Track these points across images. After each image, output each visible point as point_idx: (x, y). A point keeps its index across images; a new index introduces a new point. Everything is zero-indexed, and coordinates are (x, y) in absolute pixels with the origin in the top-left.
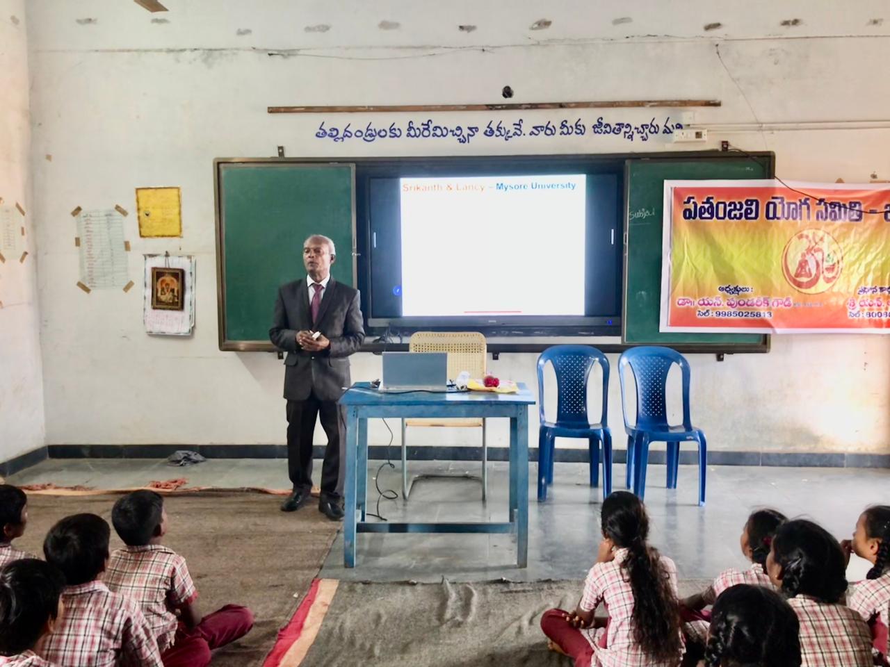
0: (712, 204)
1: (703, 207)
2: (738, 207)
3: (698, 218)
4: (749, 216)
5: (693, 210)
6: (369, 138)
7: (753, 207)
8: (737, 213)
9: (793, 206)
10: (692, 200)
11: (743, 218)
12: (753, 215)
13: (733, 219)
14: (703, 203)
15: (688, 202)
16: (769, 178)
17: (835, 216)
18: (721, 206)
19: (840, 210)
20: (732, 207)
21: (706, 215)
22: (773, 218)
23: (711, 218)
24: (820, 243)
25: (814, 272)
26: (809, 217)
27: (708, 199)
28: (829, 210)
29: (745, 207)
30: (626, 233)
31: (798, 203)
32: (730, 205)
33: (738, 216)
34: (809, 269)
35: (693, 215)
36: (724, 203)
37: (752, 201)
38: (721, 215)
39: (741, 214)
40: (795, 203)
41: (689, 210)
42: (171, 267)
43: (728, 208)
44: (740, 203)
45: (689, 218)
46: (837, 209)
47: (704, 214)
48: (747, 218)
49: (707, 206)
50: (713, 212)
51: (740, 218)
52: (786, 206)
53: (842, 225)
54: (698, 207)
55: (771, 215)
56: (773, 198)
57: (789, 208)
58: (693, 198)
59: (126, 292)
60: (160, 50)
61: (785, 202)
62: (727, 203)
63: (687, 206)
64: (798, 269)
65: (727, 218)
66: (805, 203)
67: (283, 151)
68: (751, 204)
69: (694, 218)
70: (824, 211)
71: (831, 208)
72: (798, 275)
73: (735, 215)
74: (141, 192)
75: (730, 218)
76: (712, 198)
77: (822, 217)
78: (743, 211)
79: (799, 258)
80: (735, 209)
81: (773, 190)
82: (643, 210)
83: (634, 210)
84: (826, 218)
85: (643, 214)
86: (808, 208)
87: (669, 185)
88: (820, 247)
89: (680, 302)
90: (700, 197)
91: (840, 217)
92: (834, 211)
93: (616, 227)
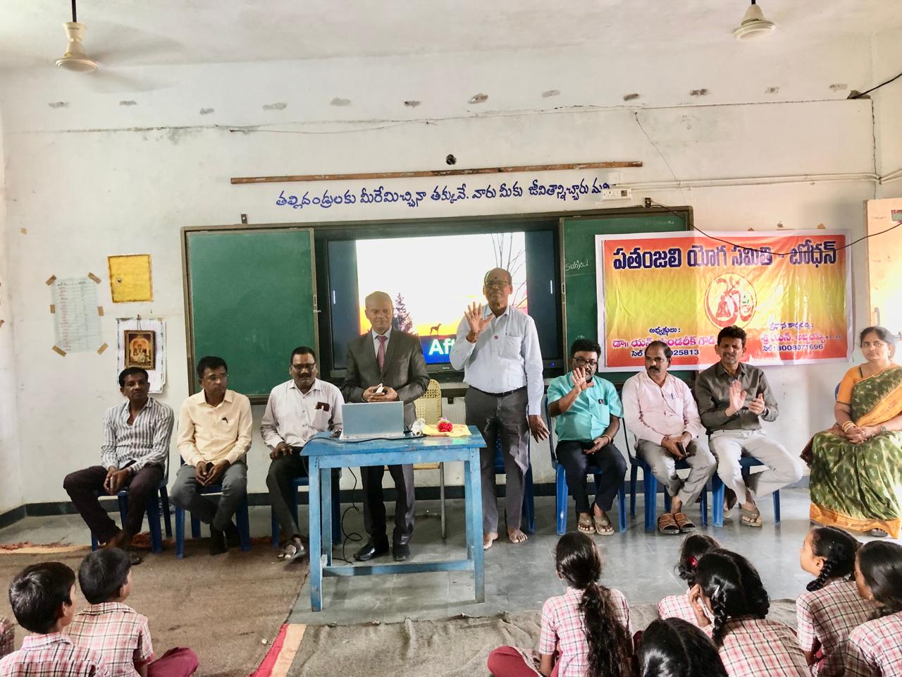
0: (639, 254)
1: (632, 257)
2: (663, 256)
3: (627, 267)
4: (673, 264)
5: (622, 260)
6: (325, 205)
7: (676, 256)
8: (662, 261)
9: (710, 254)
10: (621, 252)
11: (668, 266)
12: (677, 263)
13: (659, 267)
14: (631, 253)
15: (618, 253)
16: (689, 230)
17: (749, 261)
18: (648, 256)
19: (752, 255)
20: (657, 257)
21: (635, 264)
22: (694, 265)
23: (639, 267)
24: (736, 286)
25: (732, 311)
26: (726, 263)
27: (636, 249)
28: (743, 255)
29: (669, 256)
30: (564, 284)
31: (716, 251)
32: (655, 255)
33: (663, 264)
34: (728, 310)
35: (622, 265)
36: (650, 253)
37: (675, 250)
38: (648, 263)
39: (666, 263)
40: (712, 251)
41: (619, 260)
42: (143, 329)
43: (654, 258)
44: (664, 252)
45: (619, 268)
46: (750, 255)
47: (633, 262)
48: (671, 266)
49: (634, 256)
50: (640, 261)
51: (665, 266)
52: (705, 253)
53: (754, 269)
54: (627, 257)
55: (692, 262)
56: (693, 247)
57: (707, 255)
58: (622, 249)
59: (100, 354)
60: (129, 130)
61: (704, 251)
62: (653, 253)
63: (617, 257)
64: (718, 310)
65: (653, 266)
66: (722, 250)
67: (246, 219)
68: (675, 253)
69: (624, 268)
70: (739, 257)
71: (745, 253)
72: (719, 315)
73: (661, 263)
74: (111, 259)
75: (656, 266)
76: (639, 249)
77: (737, 263)
78: (667, 260)
79: (718, 300)
80: (660, 258)
81: (692, 239)
82: (578, 261)
83: (569, 262)
84: (741, 263)
85: (577, 265)
86: (725, 255)
87: (600, 239)
88: (737, 289)
89: (616, 344)
90: (628, 249)
91: (753, 262)
92: (747, 257)
93: (554, 278)
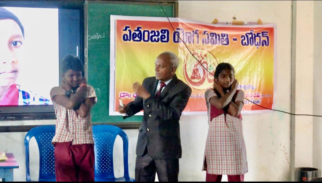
0: (140, 32)
1: (135, 33)
2: (157, 34)
3: (132, 40)
4: (163, 40)
5: (128, 35)
7: (166, 34)
8: (156, 38)
9: (188, 35)
10: (128, 29)
11: (160, 41)
12: (166, 39)
13: (153, 41)
14: (135, 31)
15: (126, 30)
16: (175, 17)
17: (214, 42)
18: (146, 33)
19: (216, 38)
20: (153, 34)
21: (137, 39)
22: (178, 42)
23: (140, 41)
24: (205, 58)
25: (202, 76)
26: (198, 42)
27: (138, 28)
28: (210, 38)
29: (161, 34)
30: (86, 50)
31: (192, 33)
32: (152, 33)
33: (157, 40)
34: (199, 74)
35: (129, 39)
36: (148, 31)
37: (165, 31)
38: (146, 39)
39: (158, 39)
40: (189, 33)
41: (127, 35)
43: (151, 35)
44: (158, 32)
45: (126, 40)
46: (214, 37)
47: (136, 37)
48: (162, 41)
49: (137, 33)
50: (141, 37)
51: (158, 41)
52: (185, 34)
53: (218, 47)
54: (132, 33)
55: (176, 40)
56: (177, 29)
57: (187, 35)
58: (129, 27)
61: (184, 32)
62: (150, 31)
63: (125, 32)
64: (193, 74)
65: (150, 41)
66: (196, 33)
68: (165, 33)
69: (130, 40)
70: (207, 39)
71: (211, 36)
72: (193, 78)
73: (155, 39)
76: (141, 28)
77: (206, 42)
78: (159, 37)
79: (193, 67)
80: (155, 35)
81: (177, 24)
82: (97, 34)
83: (91, 33)
84: (208, 43)
85: (97, 36)
86: (198, 37)
87: (114, 19)
88: (205, 60)
89: (122, 95)
90: (133, 28)
91: (216, 43)
92: (212, 39)
93: (79, 45)
